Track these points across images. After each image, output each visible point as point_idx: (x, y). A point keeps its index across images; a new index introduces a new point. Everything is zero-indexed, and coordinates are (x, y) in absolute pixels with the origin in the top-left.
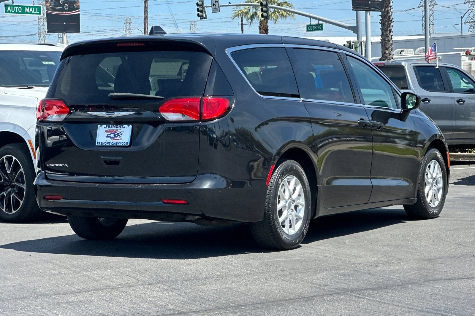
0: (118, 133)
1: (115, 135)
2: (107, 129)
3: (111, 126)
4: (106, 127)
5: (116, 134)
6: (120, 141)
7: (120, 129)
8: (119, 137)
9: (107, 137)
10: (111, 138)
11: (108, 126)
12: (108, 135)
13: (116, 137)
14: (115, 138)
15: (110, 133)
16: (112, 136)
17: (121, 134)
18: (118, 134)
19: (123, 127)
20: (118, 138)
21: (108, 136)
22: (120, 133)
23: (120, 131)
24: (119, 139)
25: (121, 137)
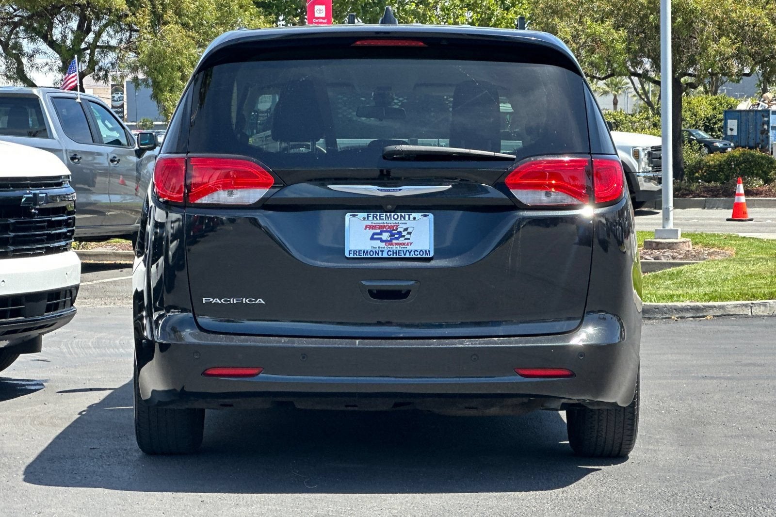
0: (398, 230)
1: (392, 235)
2: (368, 223)
3: (380, 217)
4: (368, 217)
5: (395, 234)
6: (409, 248)
7: (403, 221)
8: (404, 238)
9: (372, 238)
10: (382, 240)
11: (372, 216)
12: (374, 234)
13: (397, 239)
14: (394, 241)
15: (378, 231)
16: (385, 236)
17: (409, 233)
18: (400, 233)
19: (412, 217)
20: (402, 240)
21: (375, 236)
22: (406, 230)
23: (405, 226)
24: (404, 244)
25: (409, 239)
